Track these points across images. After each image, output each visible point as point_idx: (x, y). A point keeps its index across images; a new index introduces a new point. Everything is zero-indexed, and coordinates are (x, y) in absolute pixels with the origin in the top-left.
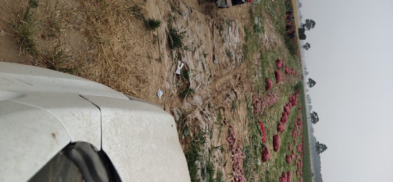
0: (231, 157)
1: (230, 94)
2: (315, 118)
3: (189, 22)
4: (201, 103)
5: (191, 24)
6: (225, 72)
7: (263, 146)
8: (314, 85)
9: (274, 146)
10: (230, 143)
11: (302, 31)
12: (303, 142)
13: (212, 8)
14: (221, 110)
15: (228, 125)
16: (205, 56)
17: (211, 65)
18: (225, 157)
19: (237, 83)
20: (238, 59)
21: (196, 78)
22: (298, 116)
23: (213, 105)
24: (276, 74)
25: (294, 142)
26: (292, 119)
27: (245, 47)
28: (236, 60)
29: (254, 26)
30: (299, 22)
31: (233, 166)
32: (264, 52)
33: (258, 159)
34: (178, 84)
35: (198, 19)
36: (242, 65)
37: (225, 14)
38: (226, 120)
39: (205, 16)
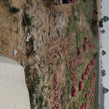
0: (54, 93)
1: (57, 55)
2: (104, 74)
3: (36, 11)
4: (40, 60)
5: (37, 12)
6: (55, 42)
7: (73, 87)
8: (105, 54)
9: (79, 88)
10: (54, 84)
11: (101, 22)
12: (95, 87)
13: (51, 3)
14: (51, 65)
15: (54, 74)
16: (44, 32)
17: (47, 38)
18: (50, 93)
19: (61, 50)
20: (63, 36)
21: (38, 44)
22: (94, 71)
23: (46, 61)
24: (84, 46)
25: (91, 86)
26: (91, 73)
27: (68, 29)
28: (62, 36)
29: (74, 17)
30: (100, 17)
31: (55, 98)
32: (78, 32)
33: (70, 95)
34: (27, 48)
35: (42, 9)
36: (65, 39)
37: (58, 8)
38: (53, 71)
39: (46, 8)
